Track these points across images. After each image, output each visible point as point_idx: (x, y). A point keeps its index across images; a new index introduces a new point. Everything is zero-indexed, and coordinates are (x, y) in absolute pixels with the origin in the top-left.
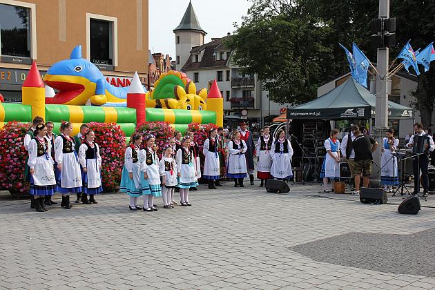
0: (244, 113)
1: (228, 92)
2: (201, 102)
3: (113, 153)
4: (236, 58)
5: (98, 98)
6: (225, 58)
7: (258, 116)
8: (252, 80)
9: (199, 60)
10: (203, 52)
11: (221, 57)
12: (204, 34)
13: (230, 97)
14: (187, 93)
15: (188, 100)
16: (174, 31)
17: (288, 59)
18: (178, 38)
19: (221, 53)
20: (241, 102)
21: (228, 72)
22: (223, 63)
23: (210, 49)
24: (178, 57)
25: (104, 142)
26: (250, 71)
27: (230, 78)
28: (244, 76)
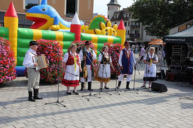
0: (135, 40)
1: (129, 31)
2: (114, 31)
3: (52, 60)
4: (133, 16)
5: (55, 26)
6: (128, 17)
7: (141, 42)
8: (139, 26)
9: (117, 17)
10: (119, 14)
11: (127, 16)
12: (120, 6)
13: (130, 33)
14: (106, 26)
15: (106, 30)
16: (107, 5)
17: (157, 16)
18: (109, 8)
19: (127, 15)
20: (134, 35)
21: (129, 22)
22: (127, 19)
23: (122, 13)
24: (108, 16)
25: (46, 52)
26: (139, 22)
27: (130, 25)
28: (136, 24)
